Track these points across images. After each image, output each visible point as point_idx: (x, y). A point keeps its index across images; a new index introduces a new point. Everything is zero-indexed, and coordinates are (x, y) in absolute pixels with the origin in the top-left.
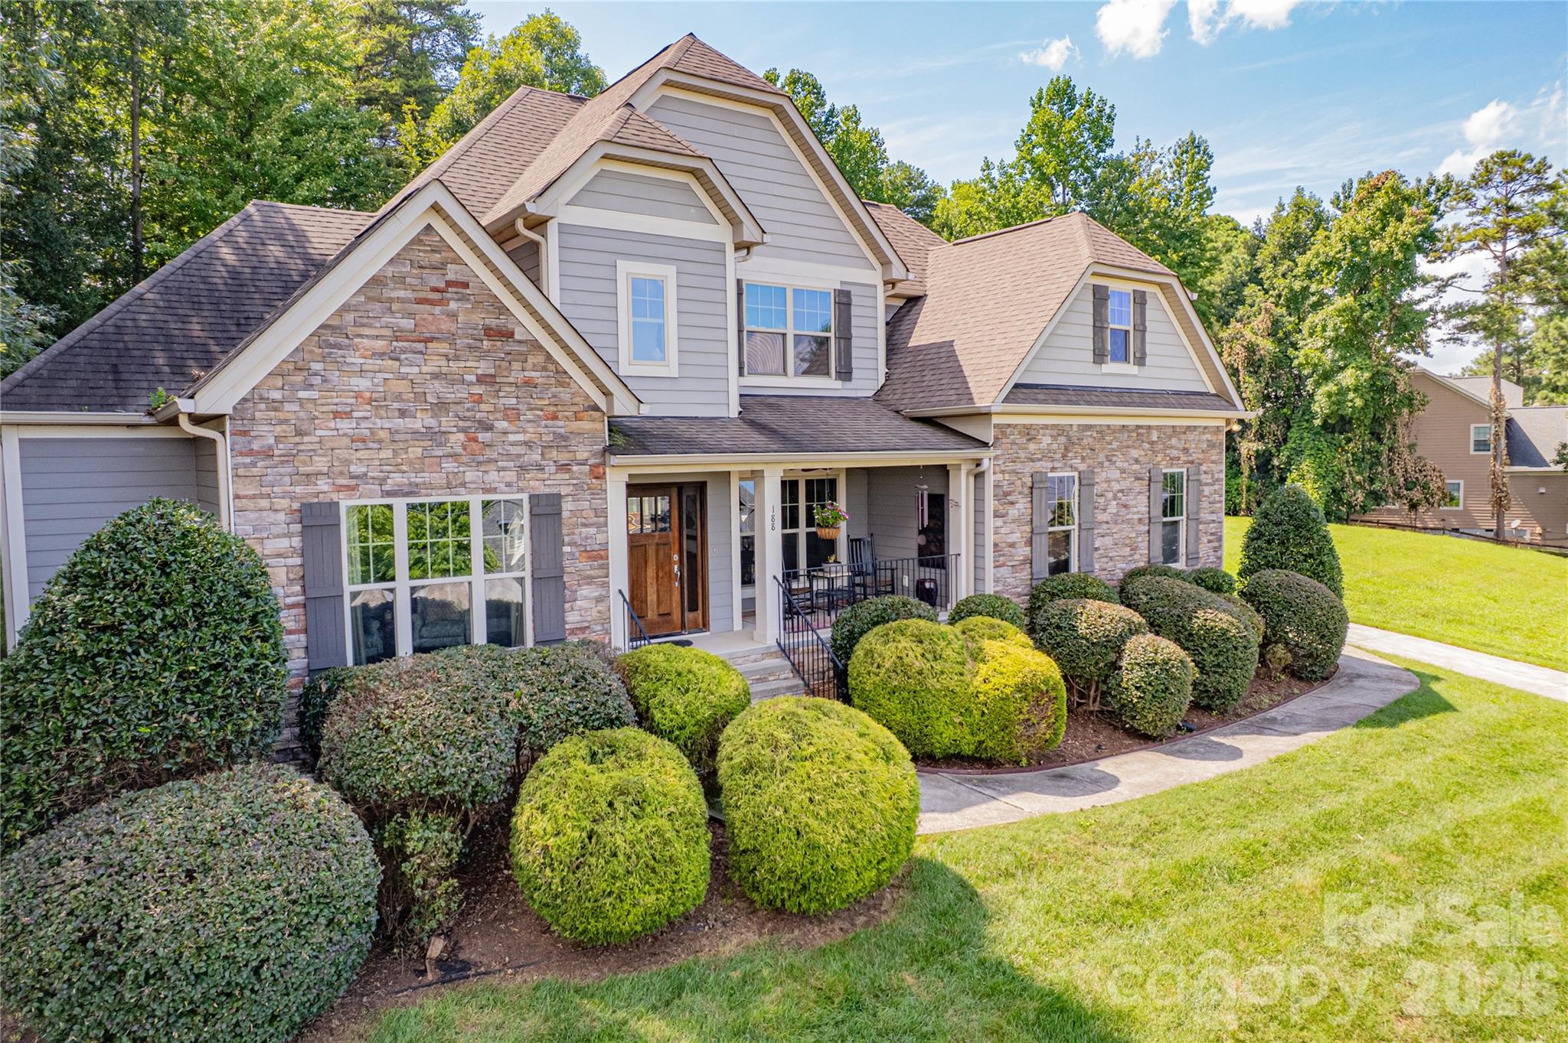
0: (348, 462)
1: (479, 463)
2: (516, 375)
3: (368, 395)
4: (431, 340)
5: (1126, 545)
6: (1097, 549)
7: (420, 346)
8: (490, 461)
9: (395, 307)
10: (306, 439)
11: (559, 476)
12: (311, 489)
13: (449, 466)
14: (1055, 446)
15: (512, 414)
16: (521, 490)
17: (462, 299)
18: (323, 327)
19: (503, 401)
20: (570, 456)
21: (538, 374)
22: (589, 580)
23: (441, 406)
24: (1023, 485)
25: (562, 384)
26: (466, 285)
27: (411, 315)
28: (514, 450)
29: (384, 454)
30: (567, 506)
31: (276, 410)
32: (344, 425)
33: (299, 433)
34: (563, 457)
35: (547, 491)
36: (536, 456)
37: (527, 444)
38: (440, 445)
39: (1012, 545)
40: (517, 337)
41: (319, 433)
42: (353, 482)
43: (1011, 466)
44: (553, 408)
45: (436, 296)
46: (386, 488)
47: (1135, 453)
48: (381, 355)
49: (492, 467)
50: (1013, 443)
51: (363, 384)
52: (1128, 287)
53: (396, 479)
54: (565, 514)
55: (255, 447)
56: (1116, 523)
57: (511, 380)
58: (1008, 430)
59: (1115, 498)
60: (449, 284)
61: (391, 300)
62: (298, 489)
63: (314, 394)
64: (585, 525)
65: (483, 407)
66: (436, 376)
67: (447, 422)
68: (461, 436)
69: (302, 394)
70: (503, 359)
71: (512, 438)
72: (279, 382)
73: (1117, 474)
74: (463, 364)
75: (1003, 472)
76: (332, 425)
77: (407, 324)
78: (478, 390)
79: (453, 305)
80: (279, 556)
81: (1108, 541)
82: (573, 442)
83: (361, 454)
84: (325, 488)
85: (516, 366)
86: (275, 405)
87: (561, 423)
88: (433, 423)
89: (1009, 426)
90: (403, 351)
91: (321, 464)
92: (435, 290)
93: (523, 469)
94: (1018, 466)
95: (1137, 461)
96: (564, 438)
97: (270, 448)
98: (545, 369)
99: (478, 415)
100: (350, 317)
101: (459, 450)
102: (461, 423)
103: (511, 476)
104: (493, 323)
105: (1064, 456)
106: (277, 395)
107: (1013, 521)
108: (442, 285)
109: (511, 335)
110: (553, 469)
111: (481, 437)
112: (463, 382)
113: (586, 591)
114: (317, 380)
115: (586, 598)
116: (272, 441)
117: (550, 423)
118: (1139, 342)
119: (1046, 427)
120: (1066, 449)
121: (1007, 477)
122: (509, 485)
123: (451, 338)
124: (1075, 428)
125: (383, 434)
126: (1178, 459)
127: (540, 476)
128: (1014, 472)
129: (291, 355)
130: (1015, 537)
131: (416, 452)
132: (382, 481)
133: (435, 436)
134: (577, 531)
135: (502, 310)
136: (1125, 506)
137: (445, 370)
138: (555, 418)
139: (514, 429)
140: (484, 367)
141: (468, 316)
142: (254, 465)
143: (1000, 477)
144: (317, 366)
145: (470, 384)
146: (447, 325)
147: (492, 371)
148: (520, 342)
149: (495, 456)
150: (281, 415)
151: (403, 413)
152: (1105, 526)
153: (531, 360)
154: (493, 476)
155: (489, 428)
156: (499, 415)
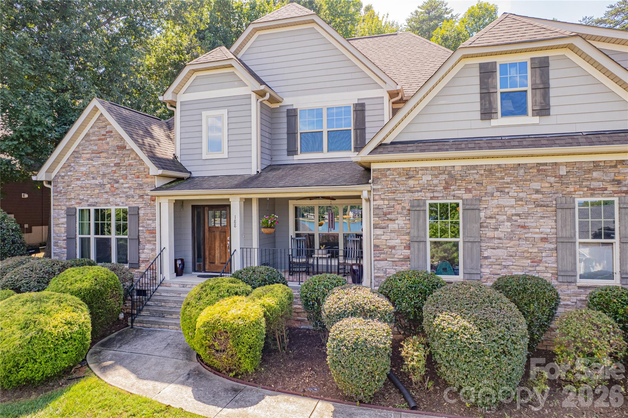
0: (79, 195)
1: (114, 195)
2: (127, 163)
3: (85, 172)
4: (101, 152)
5: (527, 258)
6: (486, 258)
7: (98, 155)
8: (117, 194)
9: (92, 143)
10: (69, 187)
11: (139, 200)
12: (70, 203)
13: (105, 196)
14: (435, 182)
15: (125, 177)
16: (126, 205)
17: (111, 137)
18: (74, 152)
19: (122, 172)
20: (143, 192)
21: (133, 161)
22: (149, 241)
23: (104, 175)
24: (403, 208)
25: (141, 164)
26: (111, 132)
27: (96, 145)
28: (125, 190)
29: (88, 193)
30: (141, 212)
31: (63, 179)
32: (79, 183)
33: (68, 186)
34: (141, 193)
35: (136, 205)
36: (131, 192)
37: (130, 188)
38: (104, 189)
39: (393, 247)
40: (127, 148)
41: (73, 185)
42: (80, 201)
43: (391, 196)
44: (138, 174)
45: (103, 137)
46: (88, 203)
47: (536, 185)
48: (88, 159)
49: (118, 196)
50: (394, 180)
51: (83, 169)
52: (526, 57)
53: (91, 200)
54: (141, 215)
55: (58, 190)
56: (511, 239)
57: (124, 164)
58: (388, 173)
59: (509, 219)
60: (107, 132)
61: (91, 140)
62: (67, 203)
63: (72, 173)
64: (148, 220)
65: (116, 175)
66: (103, 165)
67: (105, 181)
68: (109, 185)
69: (69, 173)
70: (122, 157)
71: (125, 185)
72: (64, 170)
73: (512, 202)
74: (110, 160)
75: (383, 199)
76: (75, 183)
77: (95, 148)
78: (114, 169)
79: (108, 139)
80: (62, 224)
81: (500, 253)
82: (145, 187)
83: (83, 192)
84: (73, 203)
85: (126, 159)
86: (63, 177)
87: (140, 179)
88: (101, 181)
89: (389, 169)
90: (94, 157)
91: (73, 195)
92: (103, 135)
93: (127, 197)
94: (398, 196)
95: (537, 192)
96: (141, 185)
97: (61, 190)
98: (135, 159)
99: (115, 178)
100: (81, 148)
101: (108, 190)
102: (109, 181)
103: (123, 200)
104: (120, 144)
105: (445, 188)
106: (63, 174)
107: (392, 232)
108: (105, 133)
109: (125, 147)
110: (137, 197)
111: (116, 185)
112: (110, 166)
113: (148, 246)
114: (72, 169)
115: (148, 249)
116: (62, 188)
117: (137, 179)
118: (539, 98)
119: (426, 169)
120: (447, 183)
121: (386, 202)
122: (123, 203)
123: (107, 151)
124: (456, 169)
125: (88, 185)
126: (606, 189)
127: (133, 200)
128: (394, 199)
129: (66, 161)
130: (396, 242)
131: (97, 191)
132: (87, 201)
133: (102, 185)
134: (145, 222)
135: (122, 139)
136: (524, 227)
137: (105, 162)
138: (138, 177)
139: (125, 182)
140: (117, 160)
141: (113, 143)
142: (57, 196)
143: (380, 202)
144: (72, 164)
145: (112, 167)
146: (106, 147)
147: (119, 162)
148: (128, 150)
149: (119, 192)
150: (64, 180)
151: (93, 178)
152: (496, 241)
153: (131, 156)
154: (118, 200)
155: (117, 182)
156: (120, 177)
